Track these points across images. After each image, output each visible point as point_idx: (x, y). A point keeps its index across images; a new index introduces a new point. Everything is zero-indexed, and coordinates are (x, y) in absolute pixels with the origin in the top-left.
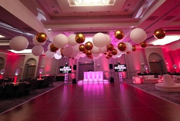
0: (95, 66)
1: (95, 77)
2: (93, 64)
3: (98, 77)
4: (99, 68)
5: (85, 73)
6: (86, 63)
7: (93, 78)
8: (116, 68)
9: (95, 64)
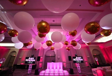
0: (56, 58)
1: (56, 68)
2: (55, 56)
3: (58, 68)
4: (59, 59)
5: (48, 63)
6: (50, 55)
7: (55, 68)
8: (74, 60)
9: (56, 56)
